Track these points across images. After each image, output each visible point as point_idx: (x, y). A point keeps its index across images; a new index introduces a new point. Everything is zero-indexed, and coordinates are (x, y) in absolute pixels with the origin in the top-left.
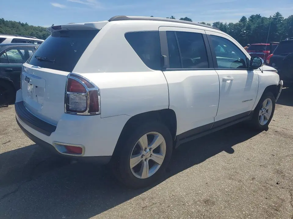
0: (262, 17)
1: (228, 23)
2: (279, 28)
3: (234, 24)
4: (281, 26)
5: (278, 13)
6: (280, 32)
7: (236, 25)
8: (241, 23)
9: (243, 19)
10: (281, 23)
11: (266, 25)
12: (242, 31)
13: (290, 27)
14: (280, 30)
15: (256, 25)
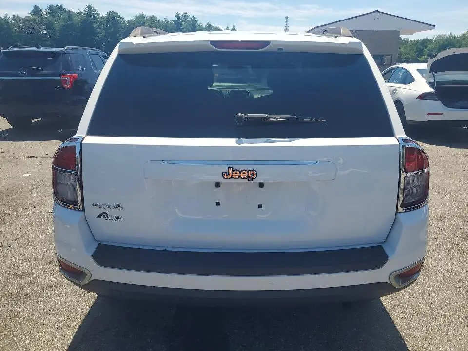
0: (67, 10)
1: (10, 16)
2: (98, 30)
3: (22, 18)
4: (99, 28)
5: (89, 6)
6: (100, 35)
7: (26, 20)
8: (35, 17)
9: (36, 11)
10: (98, 22)
11: (78, 24)
12: (40, 32)
13: (112, 29)
14: (98, 33)
15: (61, 23)
